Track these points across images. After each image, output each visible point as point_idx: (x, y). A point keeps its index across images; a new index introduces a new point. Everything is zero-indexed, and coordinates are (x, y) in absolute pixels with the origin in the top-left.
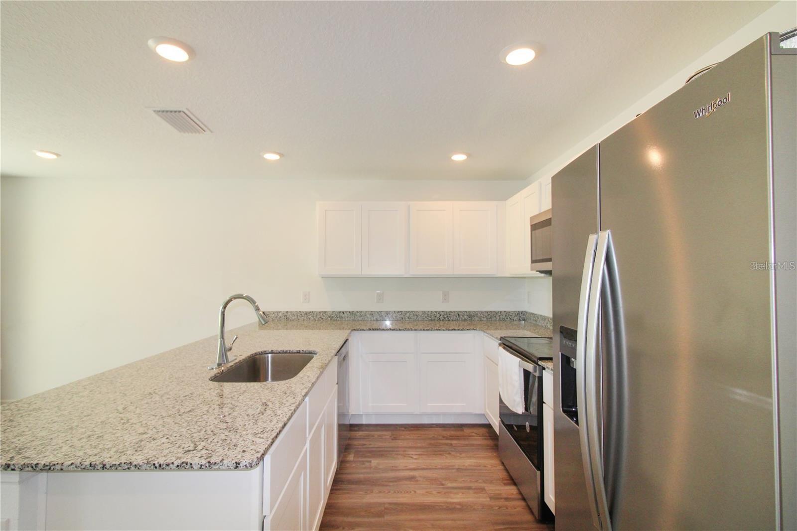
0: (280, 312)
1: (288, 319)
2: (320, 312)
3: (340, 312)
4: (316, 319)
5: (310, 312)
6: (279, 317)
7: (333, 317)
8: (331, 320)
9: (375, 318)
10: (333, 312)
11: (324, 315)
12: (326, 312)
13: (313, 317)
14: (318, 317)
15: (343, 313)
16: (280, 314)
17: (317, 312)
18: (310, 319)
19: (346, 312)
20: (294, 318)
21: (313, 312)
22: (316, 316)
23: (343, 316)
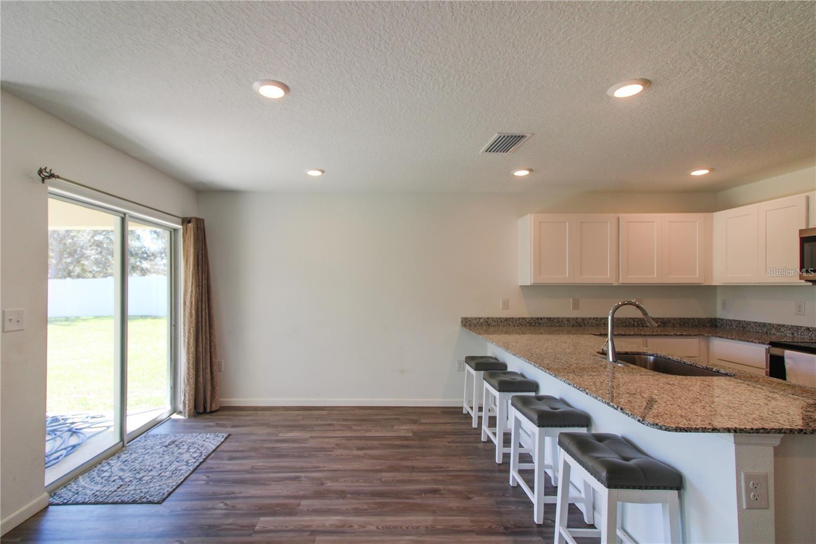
0: (481, 318)
1: (489, 325)
2: (519, 318)
3: (538, 318)
4: (516, 325)
5: (510, 318)
6: (480, 323)
7: (531, 323)
8: (530, 325)
9: (571, 324)
10: (532, 318)
11: (523, 321)
12: (525, 318)
13: (513, 323)
14: (517, 323)
15: (541, 319)
16: (482, 320)
17: (516, 318)
18: (509, 324)
19: (544, 318)
20: (494, 323)
21: (512, 318)
22: (516, 322)
23: (541, 322)
